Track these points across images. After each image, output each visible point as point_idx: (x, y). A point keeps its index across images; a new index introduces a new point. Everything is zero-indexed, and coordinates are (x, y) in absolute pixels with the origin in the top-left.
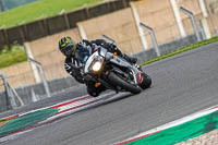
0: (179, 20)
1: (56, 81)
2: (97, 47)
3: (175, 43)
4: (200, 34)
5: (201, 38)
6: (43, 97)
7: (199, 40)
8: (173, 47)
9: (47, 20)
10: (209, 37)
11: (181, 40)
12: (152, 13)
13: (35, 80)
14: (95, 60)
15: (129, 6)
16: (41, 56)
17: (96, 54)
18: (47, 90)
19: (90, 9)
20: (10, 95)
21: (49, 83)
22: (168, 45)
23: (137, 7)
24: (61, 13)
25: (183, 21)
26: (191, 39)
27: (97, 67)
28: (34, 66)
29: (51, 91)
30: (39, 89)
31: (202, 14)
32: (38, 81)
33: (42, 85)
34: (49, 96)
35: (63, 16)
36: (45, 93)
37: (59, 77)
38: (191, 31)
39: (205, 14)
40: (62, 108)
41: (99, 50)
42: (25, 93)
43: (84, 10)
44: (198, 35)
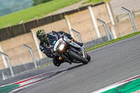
0: (96, 27)
1: (18, 66)
3: (94, 41)
4: (110, 35)
5: (111, 38)
6: (9, 77)
7: (109, 40)
8: (92, 44)
9: (12, 27)
10: (115, 37)
11: (98, 40)
12: (79, 23)
14: (60, 43)
15: (64, 18)
16: (8, 50)
17: (61, 39)
18: (12, 72)
19: (39, 20)
21: (13, 68)
22: (89, 43)
23: (69, 18)
24: (21, 23)
25: (99, 27)
26: (104, 39)
27: (62, 48)
28: (3, 57)
29: (14, 73)
30: (7, 72)
31: (111, 23)
32: (6, 66)
33: (9, 69)
34: (13, 76)
35: (22, 25)
36: (10, 74)
37: (19, 64)
38: (104, 34)
39: (113, 23)
40: (22, 84)
41: (63, 37)
43: (36, 20)
44: (108, 37)
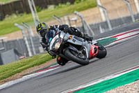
1: (115, 20)
2: (59, 31)
13: (102, 20)
16: (106, 4)
18: (110, 26)
20: (86, 28)
21: (110, 21)
28: (101, 10)
29: (112, 27)
30: (105, 25)
32: (104, 19)
33: (106, 22)
34: (111, 29)
36: (108, 27)
42: (95, 28)
